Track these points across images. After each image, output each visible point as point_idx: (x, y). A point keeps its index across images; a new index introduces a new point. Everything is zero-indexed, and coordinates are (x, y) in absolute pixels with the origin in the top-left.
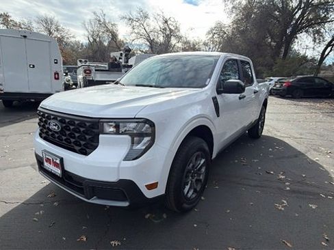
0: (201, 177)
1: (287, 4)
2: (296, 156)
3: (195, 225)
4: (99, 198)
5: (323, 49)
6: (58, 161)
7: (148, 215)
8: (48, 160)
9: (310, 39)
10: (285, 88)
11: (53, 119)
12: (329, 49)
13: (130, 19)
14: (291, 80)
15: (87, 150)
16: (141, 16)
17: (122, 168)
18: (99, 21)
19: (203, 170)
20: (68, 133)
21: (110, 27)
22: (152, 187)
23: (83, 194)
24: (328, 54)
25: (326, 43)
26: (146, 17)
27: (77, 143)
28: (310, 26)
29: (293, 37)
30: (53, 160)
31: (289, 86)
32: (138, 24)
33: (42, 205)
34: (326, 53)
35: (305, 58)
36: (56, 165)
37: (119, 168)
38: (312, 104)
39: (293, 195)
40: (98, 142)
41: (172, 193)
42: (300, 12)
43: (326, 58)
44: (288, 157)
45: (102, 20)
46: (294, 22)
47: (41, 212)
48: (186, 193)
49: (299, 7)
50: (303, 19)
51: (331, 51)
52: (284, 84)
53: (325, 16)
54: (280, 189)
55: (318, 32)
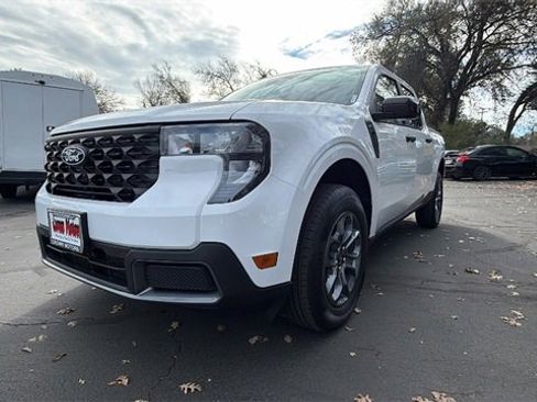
0: (354, 266)
1: (448, 45)
2: (511, 249)
3: (352, 354)
4: (158, 290)
5: (511, 107)
6: (77, 222)
7: (256, 338)
8: (59, 226)
9: (489, 95)
10: (460, 165)
11: (72, 143)
12: (521, 107)
13: (209, 74)
14: (469, 153)
15: (136, 190)
16: (225, 69)
17: (205, 217)
18: (162, 77)
19: (357, 252)
20: (97, 163)
21: (177, 85)
22: (266, 261)
23: (126, 285)
24: (520, 116)
25: (516, 98)
26: (233, 70)
27: (115, 181)
28: (486, 75)
29: (461, 94)
30: (68, 223)
31: (466, 162)
32: (220, 80)
33: (44, 327)
34: (517, 114)
35: (483, 124)
36: (73, 230)
37: (198, 217)
38: (508, 186)
39: (529, 303)
40: (158, 173)
41: (305, 283)
42: (469, 55)
43: (518, 122)
44: (496, 251)
45: (166, 76)
46: (461, 71)
47: (41, 337)
48: (329, 290)
49: (467, 48)
50: (474, 66)
51: (524, 110)
52: (458, 159)
53: (508, 61)
54: (499, 294)
55: (499, 85)
